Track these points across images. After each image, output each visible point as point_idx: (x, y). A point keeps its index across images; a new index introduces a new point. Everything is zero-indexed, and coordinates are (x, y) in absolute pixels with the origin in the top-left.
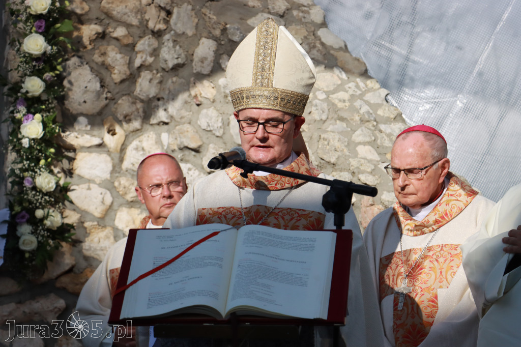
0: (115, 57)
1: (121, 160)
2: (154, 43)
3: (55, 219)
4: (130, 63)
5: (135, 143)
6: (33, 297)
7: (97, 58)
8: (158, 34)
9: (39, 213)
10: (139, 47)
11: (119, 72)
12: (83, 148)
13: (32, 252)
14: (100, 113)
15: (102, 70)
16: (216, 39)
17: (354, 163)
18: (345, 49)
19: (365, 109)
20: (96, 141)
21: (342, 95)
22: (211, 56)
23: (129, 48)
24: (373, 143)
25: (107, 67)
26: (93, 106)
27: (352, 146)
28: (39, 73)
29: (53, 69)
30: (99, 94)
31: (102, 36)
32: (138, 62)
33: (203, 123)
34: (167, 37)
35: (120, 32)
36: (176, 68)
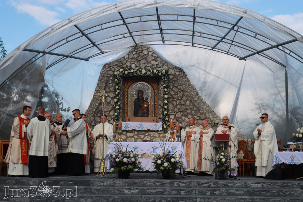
0: (175, 103)
1: (176, 116)
2: (180, 101)
3: (168, 124)
4: (176, 103)
5: (177, 114)
6: (165, 134)
7: (172, 103)
8: (180, 100)
9: (166, 123)
10: (178, 101)
11: (175, 104)
12: (170, 115)
13: (166, 128)
14: (173, 110)
15: (173, 104)
16: (190, 101)
17: (210, 118)
18: (206, 102)
19: (210, 111)
20: (172, 114)
21: (207, 109)
22: (189, 103)
23: (176, 102)
24: (212, 115)
25: (174, 104)
26: (172, 109)
27: (209, 115)
28: (166, 105)
29: (168, 105)
30: (173, 108)
31: (173, 100)
32: (177, 103)
33: (188, 112)
34: (182, 100)
35: (175, 100)
36: (183, 105)
